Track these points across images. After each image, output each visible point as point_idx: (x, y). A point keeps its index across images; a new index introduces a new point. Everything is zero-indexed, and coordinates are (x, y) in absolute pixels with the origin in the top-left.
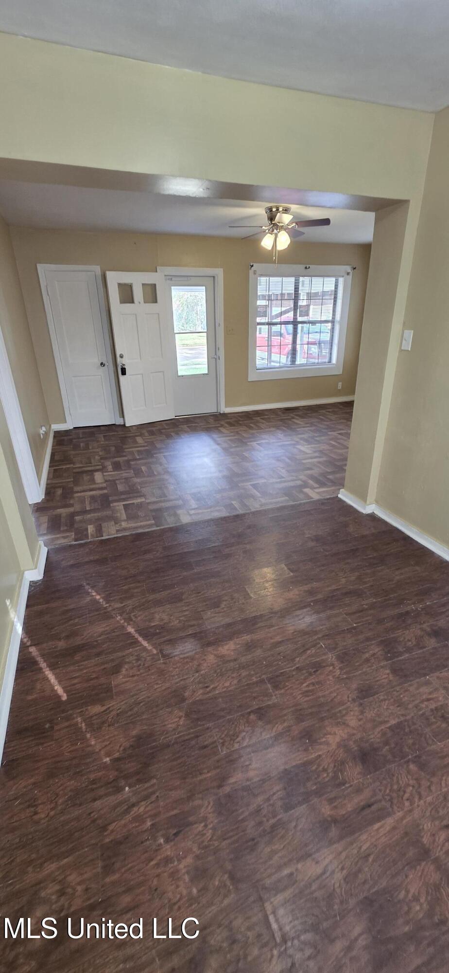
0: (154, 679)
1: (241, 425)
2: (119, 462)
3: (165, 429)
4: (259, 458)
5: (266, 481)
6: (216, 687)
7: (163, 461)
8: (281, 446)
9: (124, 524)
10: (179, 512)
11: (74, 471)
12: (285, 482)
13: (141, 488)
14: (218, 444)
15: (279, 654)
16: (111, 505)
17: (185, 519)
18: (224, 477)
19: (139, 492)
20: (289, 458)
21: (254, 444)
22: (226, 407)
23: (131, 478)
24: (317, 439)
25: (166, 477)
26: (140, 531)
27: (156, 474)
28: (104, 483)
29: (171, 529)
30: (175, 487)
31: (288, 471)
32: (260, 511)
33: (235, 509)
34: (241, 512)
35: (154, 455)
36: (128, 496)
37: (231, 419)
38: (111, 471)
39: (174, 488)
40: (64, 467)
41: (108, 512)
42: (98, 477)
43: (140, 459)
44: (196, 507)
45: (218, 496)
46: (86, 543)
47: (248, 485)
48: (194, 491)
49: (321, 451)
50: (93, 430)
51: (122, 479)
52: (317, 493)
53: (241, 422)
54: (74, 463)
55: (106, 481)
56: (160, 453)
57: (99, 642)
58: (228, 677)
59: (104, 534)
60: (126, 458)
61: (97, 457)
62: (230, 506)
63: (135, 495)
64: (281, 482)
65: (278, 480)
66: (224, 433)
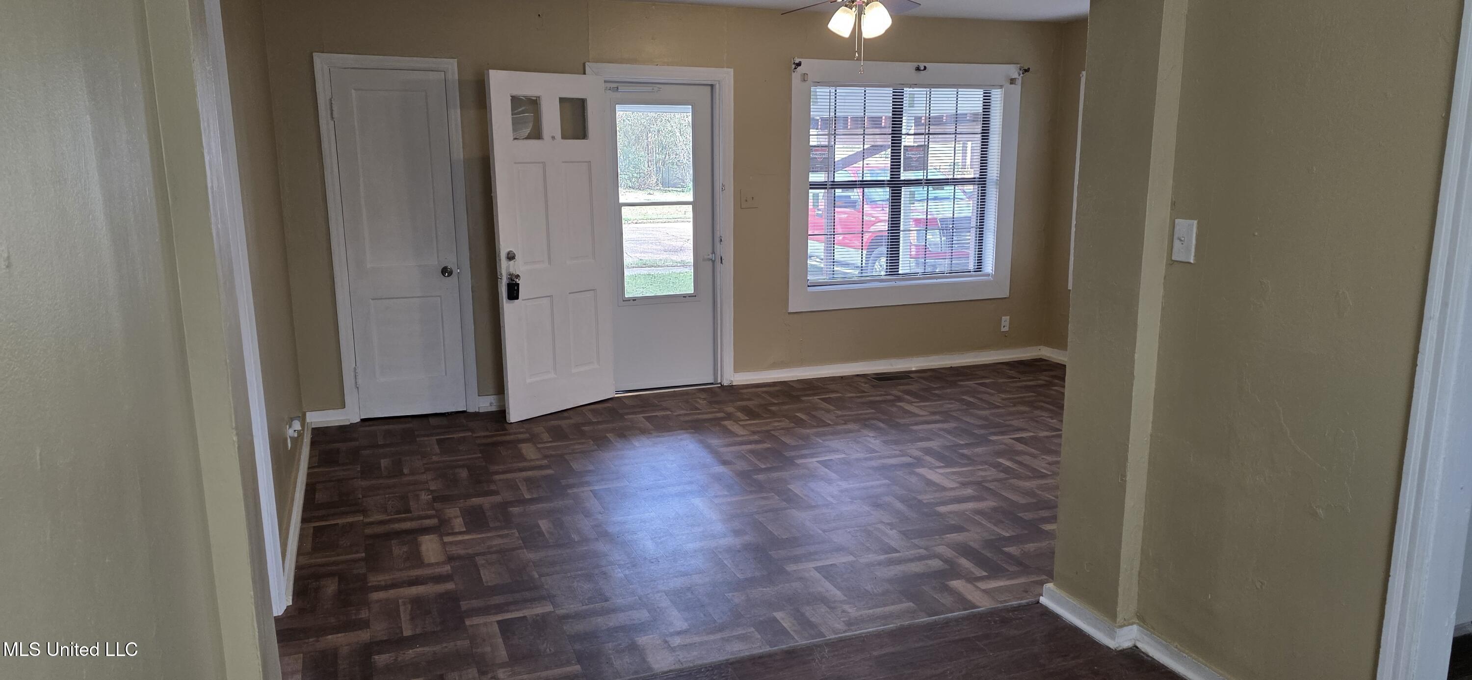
1: (774, 414)
2: (481, 507)
3: (590, 423)
4: (830, 499)
5: (851, 558)
7: (593, 504)
8: (877, 469)
9: (503, 676)
10: (643, 640)
11: (368, 531)
12: (900, 562)
13: (541, 576)
14: (725, 463)
16: (468, 623)
17: (661, 661)
18: (747, 547)
19: (537, 588)
20: (902, 500)
21: (812, 462)
22: (737, 368)
23: (514, 549)
24: (965, 451)
25: (601, 546)
27: (576, 539)
28: (444, 563)
30: (627, 572)
31: (905, 534)
32: (850, 638)
33: (785, 633)
34: (799, 640)
35: (569, 491)
36: (510, 598)
37: (749, 399)
38: (461, 533)
39: (626, 576)
40: (340, 521)
41: (459, 643)
42: (430, 547)
43: (532, 501)
44: (685, 626)
45: (738, 598)
47: (808, 569)
48: (678, 583)
49: (979, 484)
50: (408, 426)
51: (491, 553)
52: (985, 591)
53: (773, 408)
54: (364, 512)
55: (451, 559)
56: (582, 484)
60: (498, 499)
61: (425, 497)
62: (770, 626)
63: (527, 595)
64: (891, 562)
65: (882, 557)
66: (737, 435)
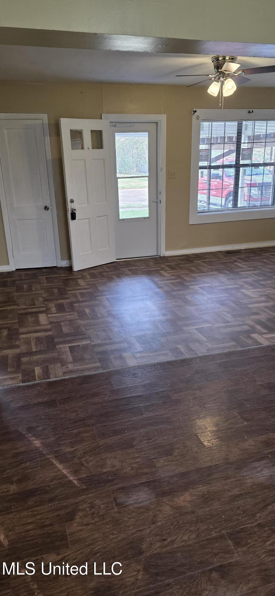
0: (109, 528)
1: (181, 268)
2: (62, 303)
3: (106, 272)
4: (203, 302)
5: (210, 325)
6: (174, 540)
7: (106, 303)
8: (223, 290)
9: (71, 367)
10: (125, 355)
11: (19, 312)
12: (231, 326)
13: (86, 330)
14: (160, 287)
15: (238, 508)
16: (57, 347)
17: (132, 363)
18: (167, 320)
19: (84, 334)
20: (234, 302)
21: (197, 287)
22: (167, 249)
23: (75, 320)
24: (262, 282)
25: (110, 319)
26: (87, 373)
27: (100, 316)
28: (48, 324)
29: (118, 372)
30: (119, 329)
31: (234, 316)
32: (208, 356)
33: (182, 353)
34: (187, 356)
35: (97, 298)
36: (73, 338)
37: (171, 262)
38: (55, 313)
39: (119, 330)
40: (8, 308)
41: (54, 354)
42: (43, 318)
43: (82, 301)
44: (142, 350)
45: (163, 340)
46: (34, 385)
47: (192, 329)
48: (139, 333)
49: (267, 296)
50: (35, 272)
51: (67, 321)
52: (266, 338)
53: (181, 266)
54: (17, 305)
55: (51, 323)
56: (102, 295)
57: (51, 487)
58: (186, 530)
59: (51, 376)
60: (69, 300)
61: (41, 299)
62: (176, 350)
63: (80, 337)
64: (227, 327)
65: (224, 325)
66: (165, 277)
